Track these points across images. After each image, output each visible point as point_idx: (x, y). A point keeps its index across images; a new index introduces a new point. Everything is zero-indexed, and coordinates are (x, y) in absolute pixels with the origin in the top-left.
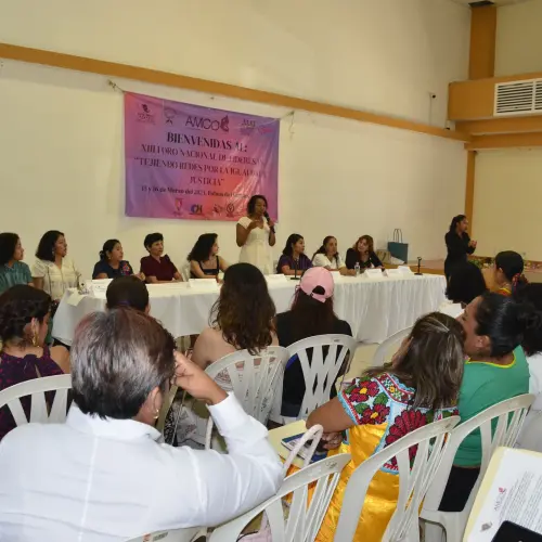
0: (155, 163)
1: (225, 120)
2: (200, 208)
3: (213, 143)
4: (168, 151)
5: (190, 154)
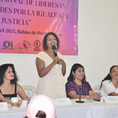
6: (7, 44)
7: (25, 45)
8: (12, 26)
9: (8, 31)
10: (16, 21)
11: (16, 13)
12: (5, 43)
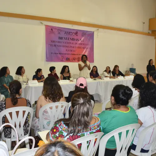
0: (55, 46)
1: (77, 32)
2: (69, 59)
3: (73, 39)
4: (59, 42)
5: (66, 43)
7: (74, 59)
9: (68, 54)
10: (71, 51)
11: (71, 47)
12: (67, 58)
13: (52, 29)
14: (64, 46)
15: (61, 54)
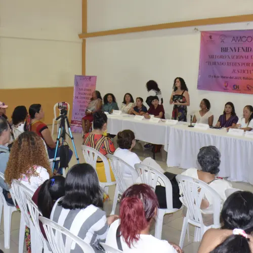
2: (238, 87)
3: (247, 50)
4: (221, 57)
5: (233, 57)
6: (235, 87)
7: (248, 88)
8: (239, 75)
9: (236, 78)
10: (242, 71)
11: (243, 65)
12: (234, 86)
13: (210, 37)
14: (229, 64)
15: (224, 77)
